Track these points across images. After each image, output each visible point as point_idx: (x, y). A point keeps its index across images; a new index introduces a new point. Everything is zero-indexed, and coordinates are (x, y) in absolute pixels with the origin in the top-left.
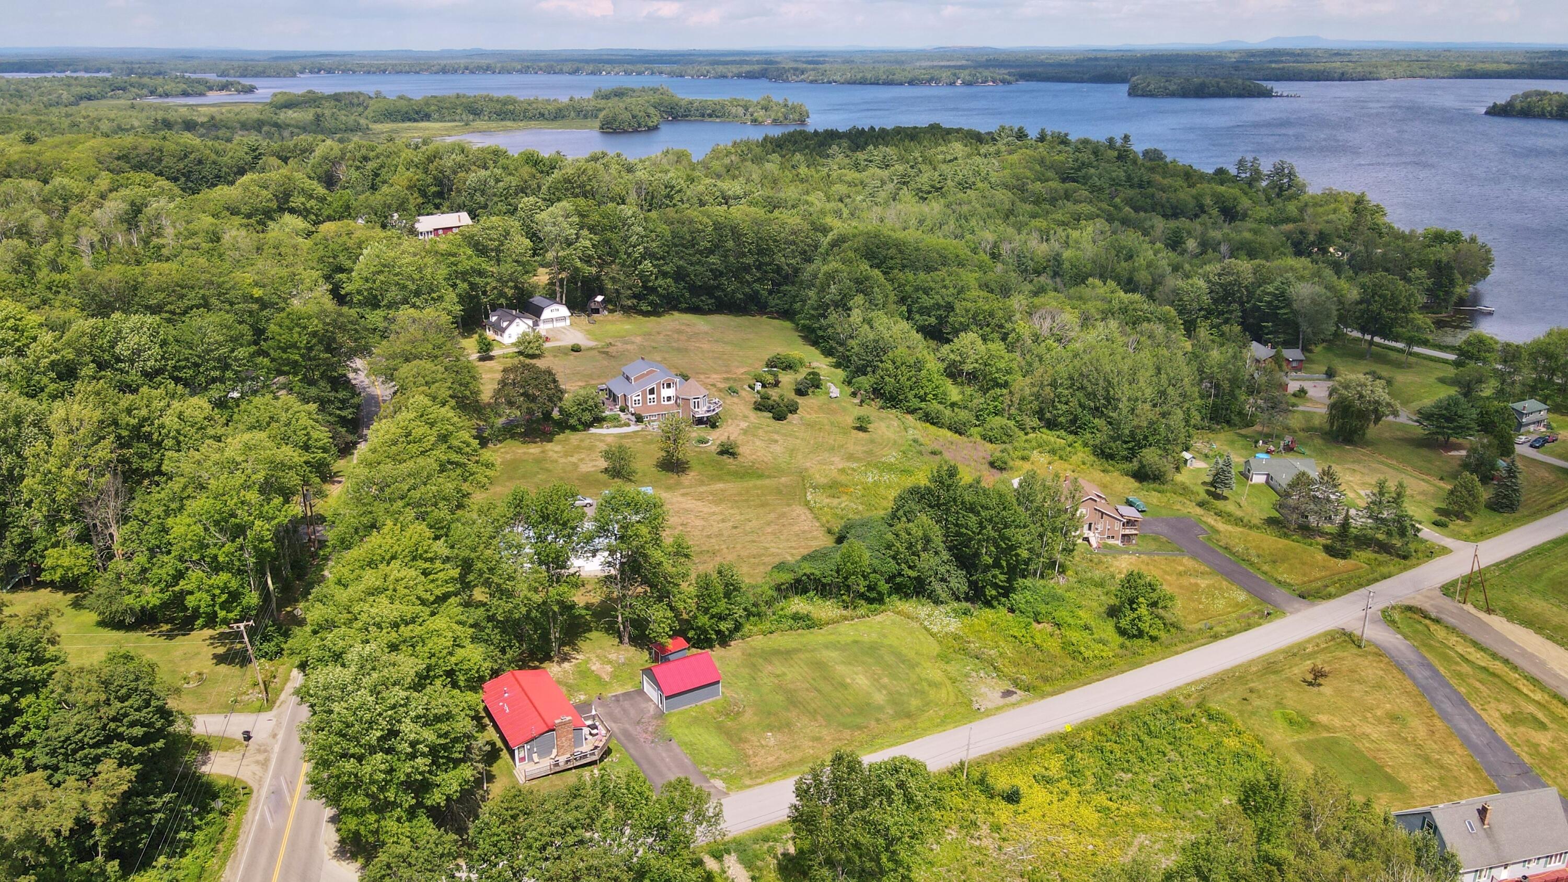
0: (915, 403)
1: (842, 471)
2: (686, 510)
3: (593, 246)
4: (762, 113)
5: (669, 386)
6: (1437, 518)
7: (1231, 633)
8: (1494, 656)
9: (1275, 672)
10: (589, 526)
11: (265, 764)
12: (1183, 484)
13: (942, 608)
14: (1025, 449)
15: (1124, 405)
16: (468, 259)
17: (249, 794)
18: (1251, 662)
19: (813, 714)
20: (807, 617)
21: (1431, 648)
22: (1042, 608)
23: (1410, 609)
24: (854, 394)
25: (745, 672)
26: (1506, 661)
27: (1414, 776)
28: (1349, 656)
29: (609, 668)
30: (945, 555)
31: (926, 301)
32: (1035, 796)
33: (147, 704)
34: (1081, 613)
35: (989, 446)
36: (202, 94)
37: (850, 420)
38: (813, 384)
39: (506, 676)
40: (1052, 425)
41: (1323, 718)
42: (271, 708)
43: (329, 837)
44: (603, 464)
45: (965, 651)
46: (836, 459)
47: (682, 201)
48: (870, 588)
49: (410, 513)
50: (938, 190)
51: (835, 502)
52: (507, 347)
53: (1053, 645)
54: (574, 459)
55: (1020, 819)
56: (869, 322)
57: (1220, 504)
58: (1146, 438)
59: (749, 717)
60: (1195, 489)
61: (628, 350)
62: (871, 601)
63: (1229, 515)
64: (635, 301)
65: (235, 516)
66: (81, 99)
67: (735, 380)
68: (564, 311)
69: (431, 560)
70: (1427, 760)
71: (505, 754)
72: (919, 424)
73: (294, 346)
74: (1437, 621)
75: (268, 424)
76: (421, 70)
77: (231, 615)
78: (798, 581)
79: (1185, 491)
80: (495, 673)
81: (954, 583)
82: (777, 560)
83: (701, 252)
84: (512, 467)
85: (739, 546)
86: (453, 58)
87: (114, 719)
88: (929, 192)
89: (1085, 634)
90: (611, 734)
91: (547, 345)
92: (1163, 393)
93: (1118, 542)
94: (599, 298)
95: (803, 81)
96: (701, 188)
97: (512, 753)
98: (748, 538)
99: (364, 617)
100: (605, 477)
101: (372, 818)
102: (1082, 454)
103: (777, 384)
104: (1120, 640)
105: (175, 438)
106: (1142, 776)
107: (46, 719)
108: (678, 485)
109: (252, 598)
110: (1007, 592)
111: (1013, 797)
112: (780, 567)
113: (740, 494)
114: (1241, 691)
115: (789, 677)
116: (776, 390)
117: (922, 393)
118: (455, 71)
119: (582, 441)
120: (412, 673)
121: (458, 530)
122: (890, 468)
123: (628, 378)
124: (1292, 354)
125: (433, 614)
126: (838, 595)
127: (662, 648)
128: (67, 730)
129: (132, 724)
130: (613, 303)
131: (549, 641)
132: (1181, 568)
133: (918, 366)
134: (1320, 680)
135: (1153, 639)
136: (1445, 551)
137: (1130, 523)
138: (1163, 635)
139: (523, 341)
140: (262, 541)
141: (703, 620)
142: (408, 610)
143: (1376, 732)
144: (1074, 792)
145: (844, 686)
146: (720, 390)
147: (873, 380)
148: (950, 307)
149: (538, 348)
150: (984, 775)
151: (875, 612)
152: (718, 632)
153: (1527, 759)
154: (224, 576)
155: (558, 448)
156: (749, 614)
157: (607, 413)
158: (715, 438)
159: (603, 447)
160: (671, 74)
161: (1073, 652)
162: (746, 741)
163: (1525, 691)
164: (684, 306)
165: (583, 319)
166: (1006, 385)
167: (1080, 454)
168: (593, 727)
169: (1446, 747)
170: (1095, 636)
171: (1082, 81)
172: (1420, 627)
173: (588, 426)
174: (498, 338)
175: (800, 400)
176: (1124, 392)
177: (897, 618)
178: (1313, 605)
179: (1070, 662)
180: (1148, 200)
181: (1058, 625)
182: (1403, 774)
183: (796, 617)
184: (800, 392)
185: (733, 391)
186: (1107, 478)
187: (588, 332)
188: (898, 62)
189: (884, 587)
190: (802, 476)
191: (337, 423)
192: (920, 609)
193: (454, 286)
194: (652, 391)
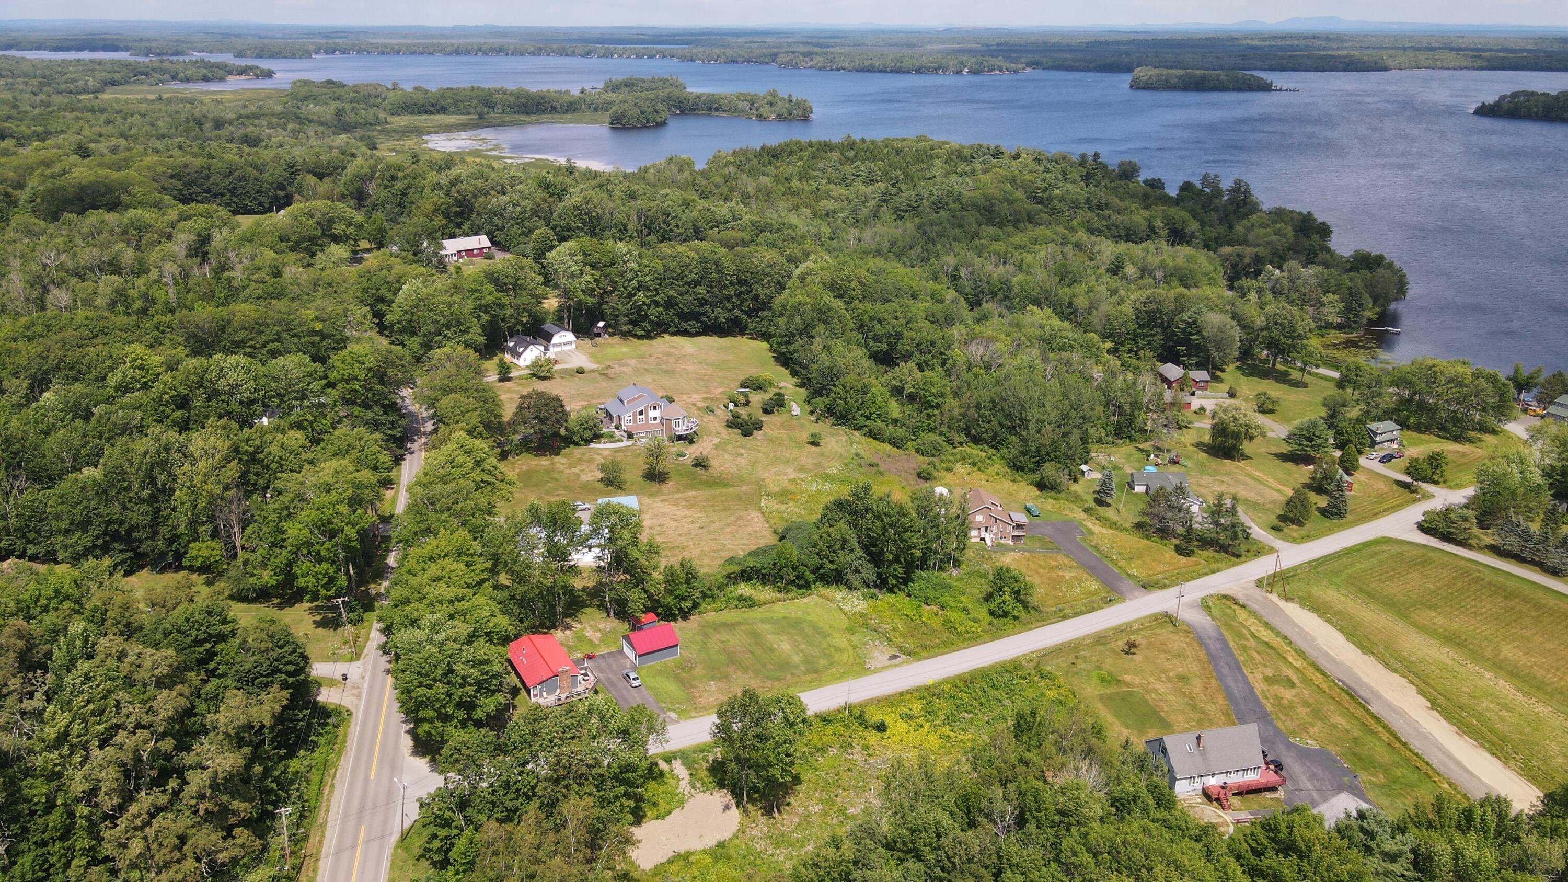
0: (862, 421)
1: (793, 481)
2: (664, 514)
3: (595, 280)
4: (767, 108)
5: (655, 408)
6: (1276, 522)
7: (1077, 614)
8: (1278, 634)
9: (1103, 644)
10: (585, 529)
11: (359, 696)
12: (1076, 492)
13: (855, 593)
14: (950, 461)
15: (1032, 426)
16: (490, 294)
17: (350, 714)
18: (1084, 638)
19: (746, 669)
20: (750, 598)
21: (1229, 626)
22: (932, 594)
23: (1225, 597)
24: (812, 412)
25: (699, 638)
26: (1285, 638)
27: (1180, 718)
28: (1165, 633)
29: (599, 635)
30: (859, 552)
31: (879, 330)
32: (898, 727)
33: (294, 651)
34: (963, 598)
35: (921, 458)
36: (222, 79)
37: (805, 436)
38: (777, 404)
39: (524, 639)
40: (976, 440)
41: (1127, 678)
42: (358, 659)
43: (407, 742)
44: (600, 475)
45: (866, 625)
46: (790, 471)
47: (677, 226)
48: (799, 577)
49: (456, 522)
50: (915, 209)
51: (784, 507)
52: (523, 369)
53: (936, 623)
54: (576, 470)
55: (884, 742)
56: (828, 348)
57: (1101, 510)
58: (1048, 454)
59: (699, 671)
60: (1085, 497)
61: (624, 373)
62: (799, 587)
63: (1107, 519)
64: (630, 327)
65: (332, 523)
66: (106, 84)
67: (712, 399)
68: (570, 336)
69: (472, 555)
70: (1194, 707)
71: (523, 691)
72: (864, 440)
73: (356, 378)
74: (1244, 606)
75: (347, 451)
76: (435, 51)
77: (329, 593)
78: (743, 571)
79: (1077, 498)
80: (517, 637)
81: (865, 574)
82: (731, 555)
83: (689, 284)
84: (527, 477)
85: (703, 543)
86: (465, 36)
87: (277, 660)
88: (906, 211)
89: (963, 615)
90: (598, 681)
91: (557, 367)
92: (1065, 416)
93: (1010, 542)
94: (601, 324)
95: (811, 67)
96: (695, 214)
97: (528, 691)
98: (710, 537)
99: (430, 596)
100: (601, 485)
101: (439, 724)
102: (998, 466)
103: (747, 403)
104: (989, 618)
105: (278, 462)
106: (980, 716)
107: (233, 658)
108: (659, 492)
109: (342, 581)
110: (906, 580)
111: (881, 728)
112: (731, 560)
113: (708, 500)
114: (1072, 658)
115: (732, 642)
116: (747, 408)
117: (867, 413)
118: (468, 52)
119: (583, 454)
120: (465, 633)
121: (489, 532)
122: (832, 479)
123: (622, 401)
124: (1201, 375)
125: (475, 594)
126: (774, 583)
127: (638, 621)
128: (247, 666)
129: (288, 663)
130: (613, 329)
131: (555, 614)
132: (1055, 563)
133: (865, 390)
134: (1133, 650)
135: (1016, 618)
136: (1272, 550)
137: (1019, 526)
138: (1023, 615)
139: (535, 364)
140: (350, 541)
141: (669, 600)
142: (460, 592)
143: (1162, 688)
144: (927, 727)
145: (771, 649)
146: (699, 409)
147: (827, 401)
148: (899, 336)
149: (548, 371)
150: (862, 712)
151: (803, 595)
152: (681, 609)
153: (1269, 707)
154: (325, 565)
155: (564, 460)
156: (704, 596)
157: (605, 430)
158: (692, 452)
159: (600, 460)
160: (683, 58)
161: (949, 626)
162: (695, 687)
163: (1290, 659)
164: (672, 330)
165: (587, 342)
166: (938, 406)
167: (997, 466)
168: (586, 675)
169: (1212, 698)
170: (971, 616)
171: (1087, 69)
172: (1228, 611)
173: (588, 442)
174: (515, 361)
175: (764, 418)
176: (1033, 414)
177: (820, 600)
178: (1150, 593)
179: (947, 634)
180: (1104, 222)
181: (942, 608)
182: (1173, 717)
183: (741, 599)
184: (766, 411)
185: (710, 410)
186: (1013, 487)
187: (592, 356)
188: (910, 46)
189: (810, 576)
190: (760, 484)
191: (388, 440)
192: (838, 594)
193: (479, 317)
194: (641, 413)
